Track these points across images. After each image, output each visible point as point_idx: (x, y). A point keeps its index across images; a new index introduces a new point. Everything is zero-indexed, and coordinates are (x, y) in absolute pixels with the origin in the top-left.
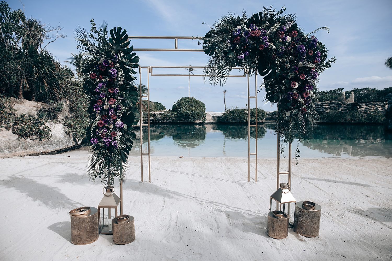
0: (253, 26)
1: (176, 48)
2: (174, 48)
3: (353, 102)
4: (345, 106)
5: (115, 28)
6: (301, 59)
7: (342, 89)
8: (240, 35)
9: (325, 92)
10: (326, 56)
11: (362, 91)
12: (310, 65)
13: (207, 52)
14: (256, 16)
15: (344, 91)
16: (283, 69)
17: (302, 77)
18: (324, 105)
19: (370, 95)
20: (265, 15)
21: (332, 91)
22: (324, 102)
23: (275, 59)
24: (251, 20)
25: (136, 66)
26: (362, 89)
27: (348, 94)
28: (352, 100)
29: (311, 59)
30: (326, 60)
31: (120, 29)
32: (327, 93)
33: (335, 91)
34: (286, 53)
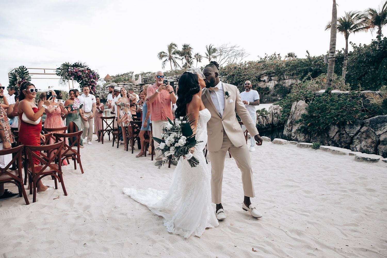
0: (75, 68)
1: (45, 73)
2: (44, 73)
3: (141, 83)
4: (135, 86)
5: (21, 66)
6: (91, 79)
7: (133, 73)
8: (71, 71)
9: (120, 75)
10: (99, 77)
11: (147, 74)
12: (94, 81)
13: (57, 75)
14: (75, 63)
15: (134, 74)
16: (86, 81)
17: (92, 84)
18: (119, 85)
19: (152, 77)
20: (78, 63)
21: (125, 74)
22: (119, 83)
23: (83, 79)
24: (74, 65)
25: (30, 80)
26: (147, 73)
27: (137, 76)
28: (140, 81)
29: (95, 78)
30: (99, 79)
31: (23, 67)
32: (122, 75)
33: (127, 74)
34: (87, 77)
